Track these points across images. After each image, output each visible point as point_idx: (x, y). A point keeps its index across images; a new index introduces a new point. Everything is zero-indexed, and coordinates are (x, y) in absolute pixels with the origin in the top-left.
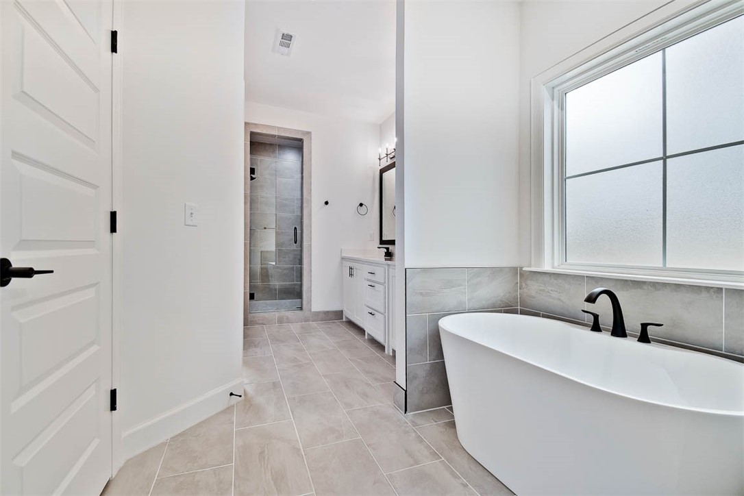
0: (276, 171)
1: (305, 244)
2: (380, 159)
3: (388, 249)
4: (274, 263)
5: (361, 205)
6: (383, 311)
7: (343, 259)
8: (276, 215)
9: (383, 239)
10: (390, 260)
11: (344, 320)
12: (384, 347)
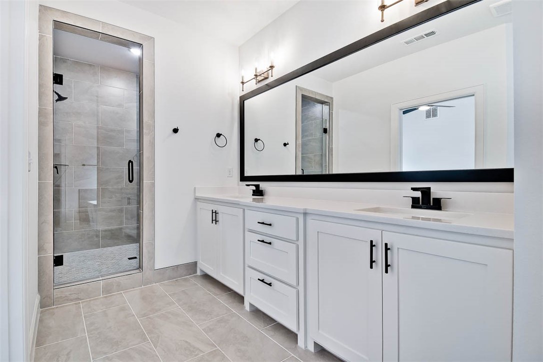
0: (97, 96)
1: (146, 182)
2: (243, 83)
3: (257, 186)
4: (95, 202)
5: (219, 135)
6: (295, 284)
7: (197, 199)
8: (98, 148)
9: (246, 175)
10: (262, 201)
11: (199, 273)
12: (296, 335)
